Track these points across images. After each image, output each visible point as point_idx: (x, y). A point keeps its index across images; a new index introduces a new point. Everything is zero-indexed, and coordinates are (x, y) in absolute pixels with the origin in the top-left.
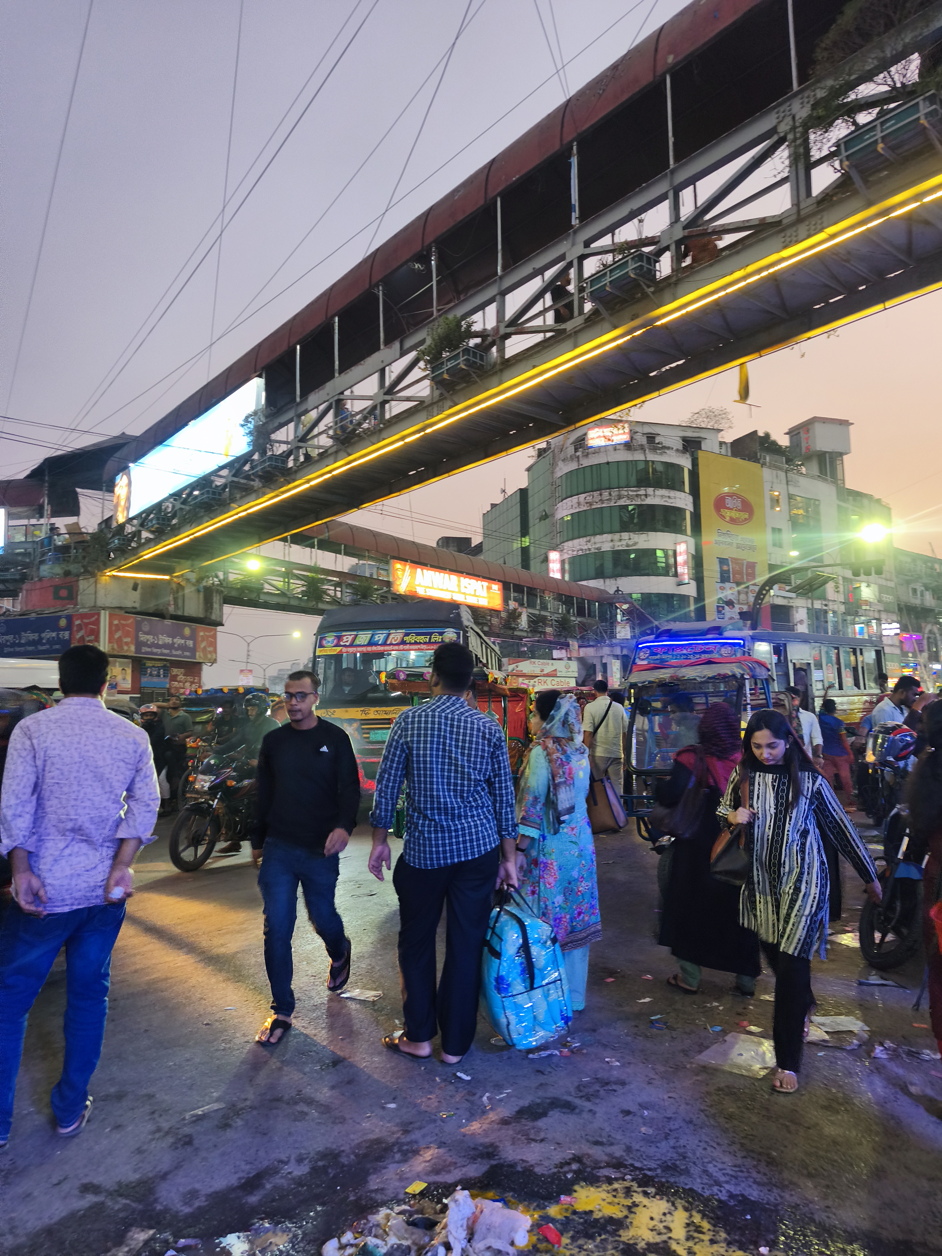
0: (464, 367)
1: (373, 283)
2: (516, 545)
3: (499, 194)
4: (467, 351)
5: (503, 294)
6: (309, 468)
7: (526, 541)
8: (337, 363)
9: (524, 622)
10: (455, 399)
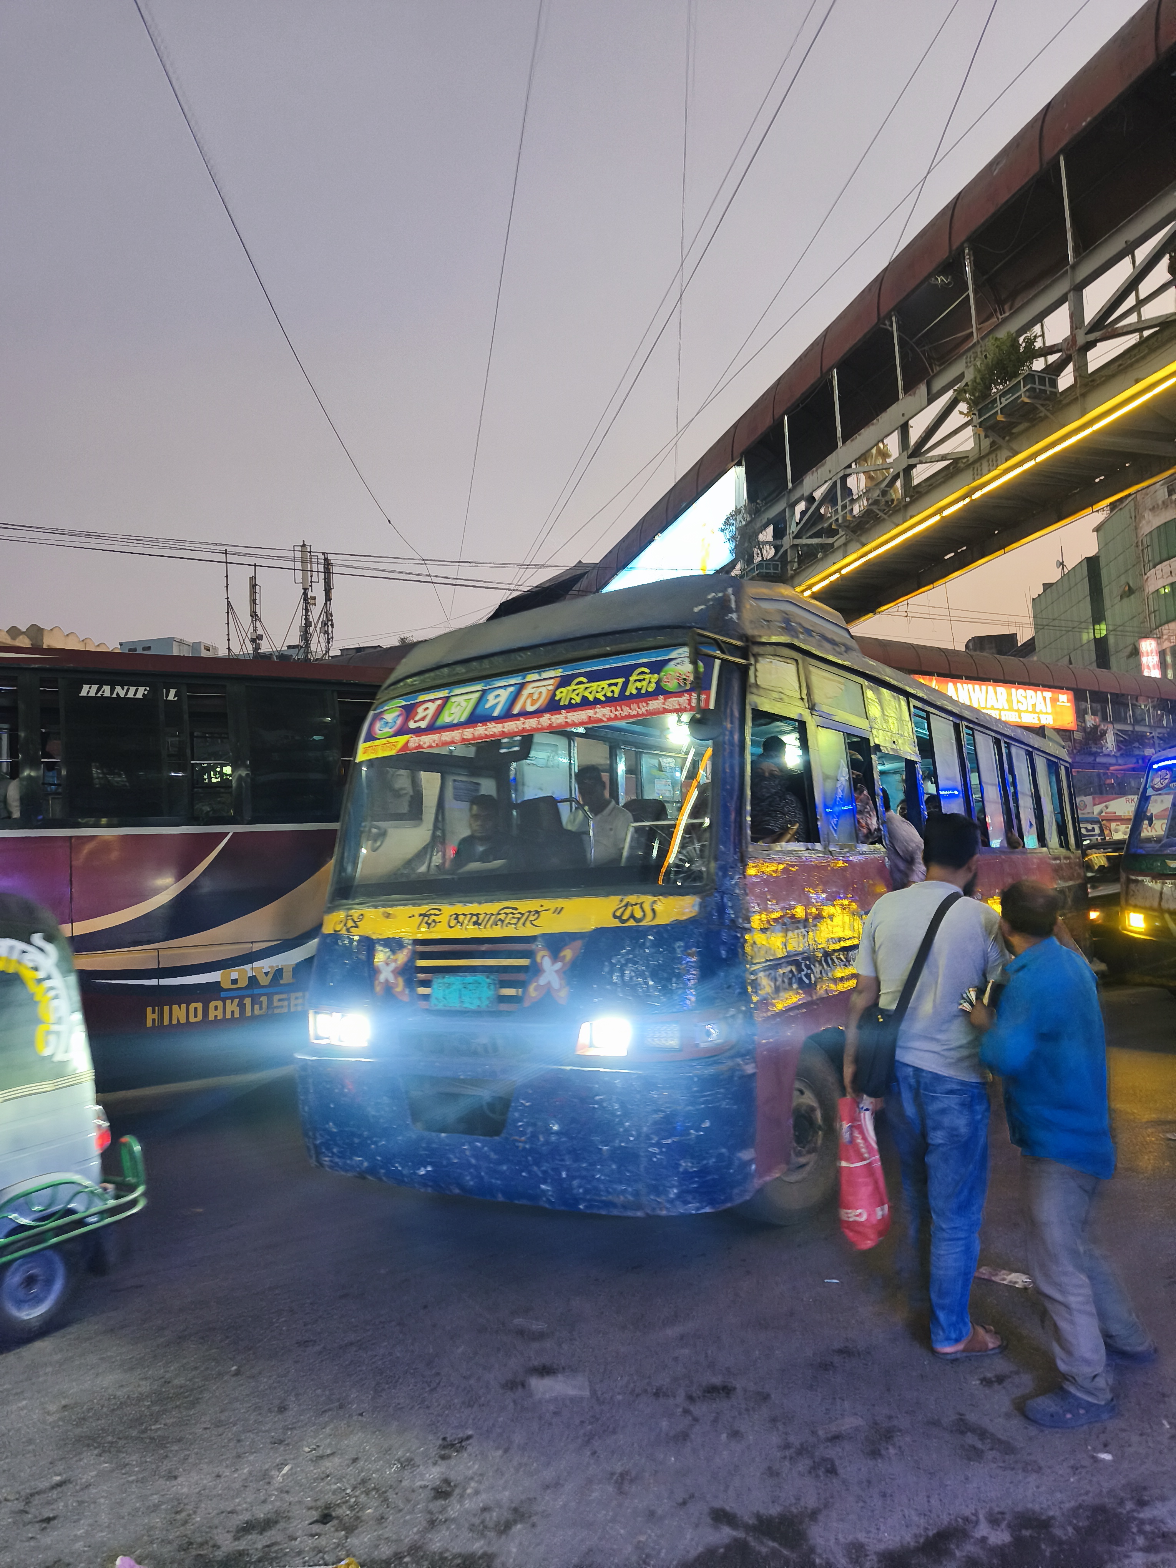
0: (1027, 400)
1: (882, 315)
2: (1087, 636)
3: (1061, 151)
4: (1031, 377)
5: (1079, 288)
6: (810, 570)
7: (1102, 630)
8: (839, 429)
9: (1110, 742)
10: (1015, 446)
